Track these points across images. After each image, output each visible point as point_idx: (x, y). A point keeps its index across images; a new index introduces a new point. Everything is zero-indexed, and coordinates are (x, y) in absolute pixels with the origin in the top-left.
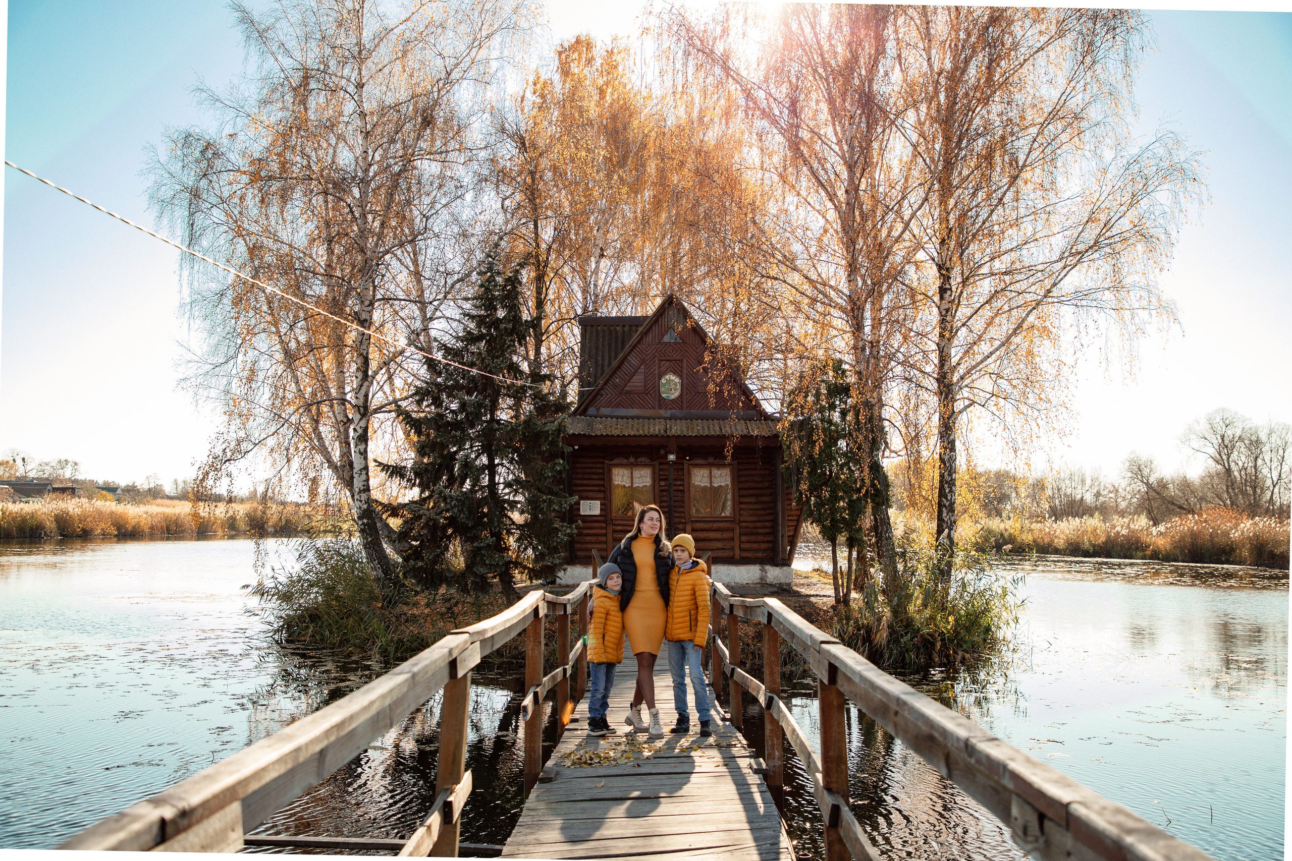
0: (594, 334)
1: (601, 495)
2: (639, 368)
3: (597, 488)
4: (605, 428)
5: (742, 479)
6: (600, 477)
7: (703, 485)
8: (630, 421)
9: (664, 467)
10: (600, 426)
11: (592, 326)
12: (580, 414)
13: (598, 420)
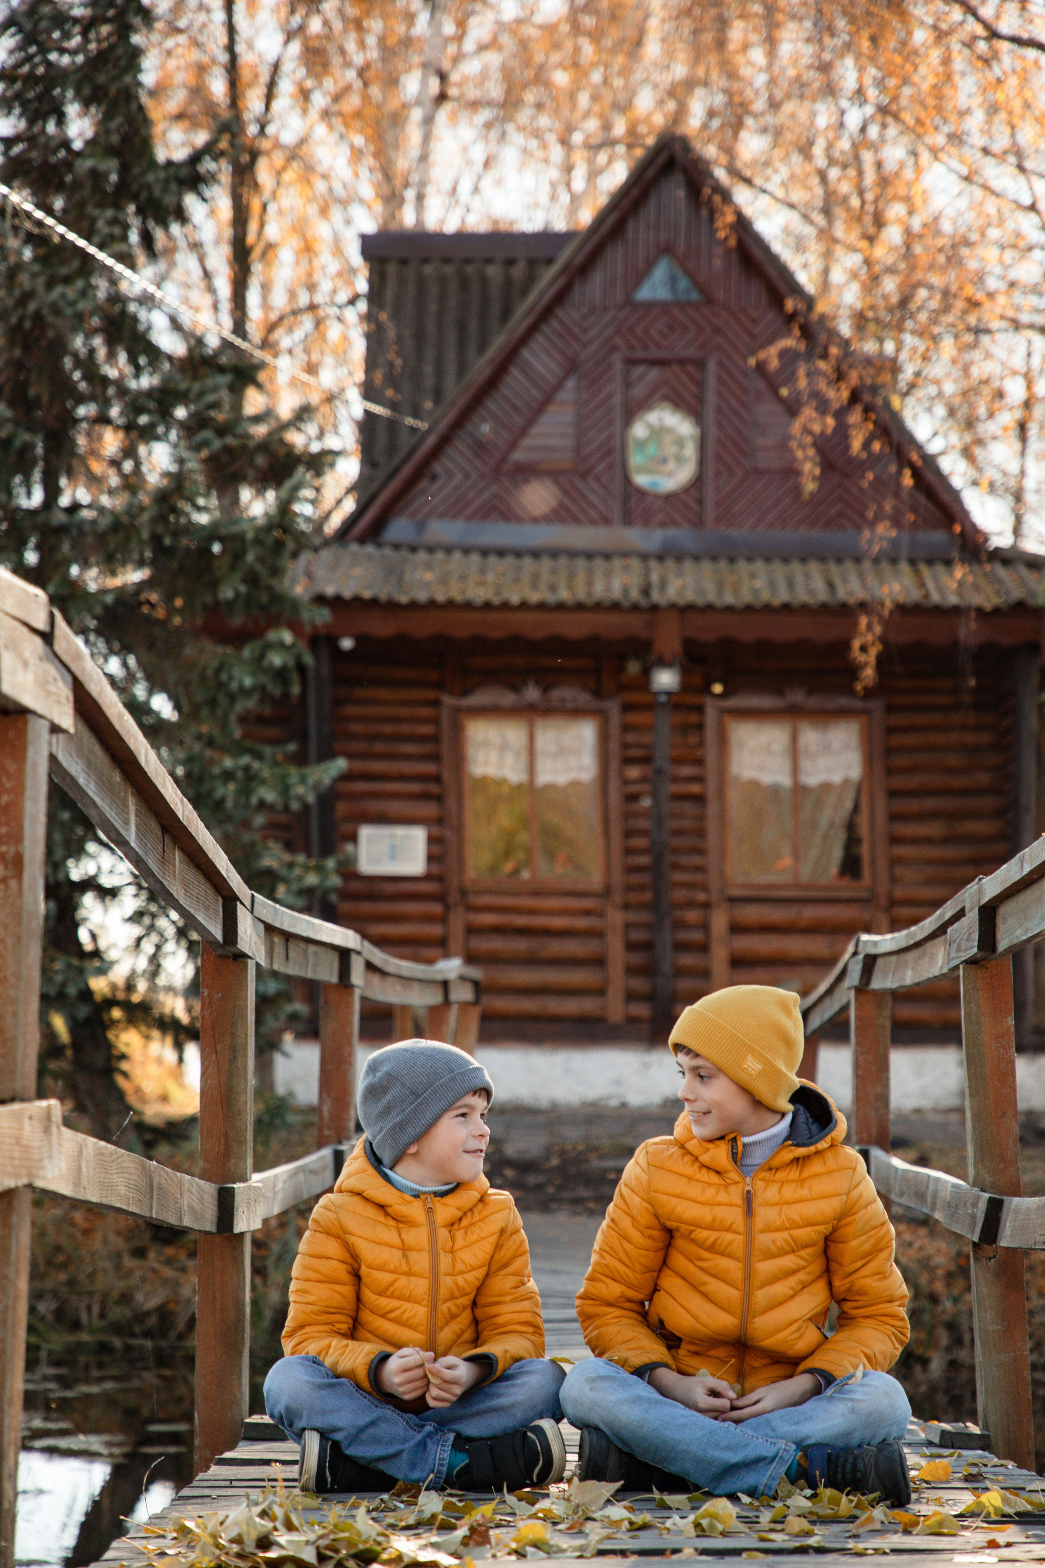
0: (411, 289)
1: (429, 809)
2: (558, 386)
3: (415, 787)
4: (444, 580)
5: (902, 760)
6: (427, 748)
7: (767, 779)
8: (528, 563)
9: (637, 718)
10: (429, 576)
11: (404, 262)
12: (362, 540)
13: (422, 555)
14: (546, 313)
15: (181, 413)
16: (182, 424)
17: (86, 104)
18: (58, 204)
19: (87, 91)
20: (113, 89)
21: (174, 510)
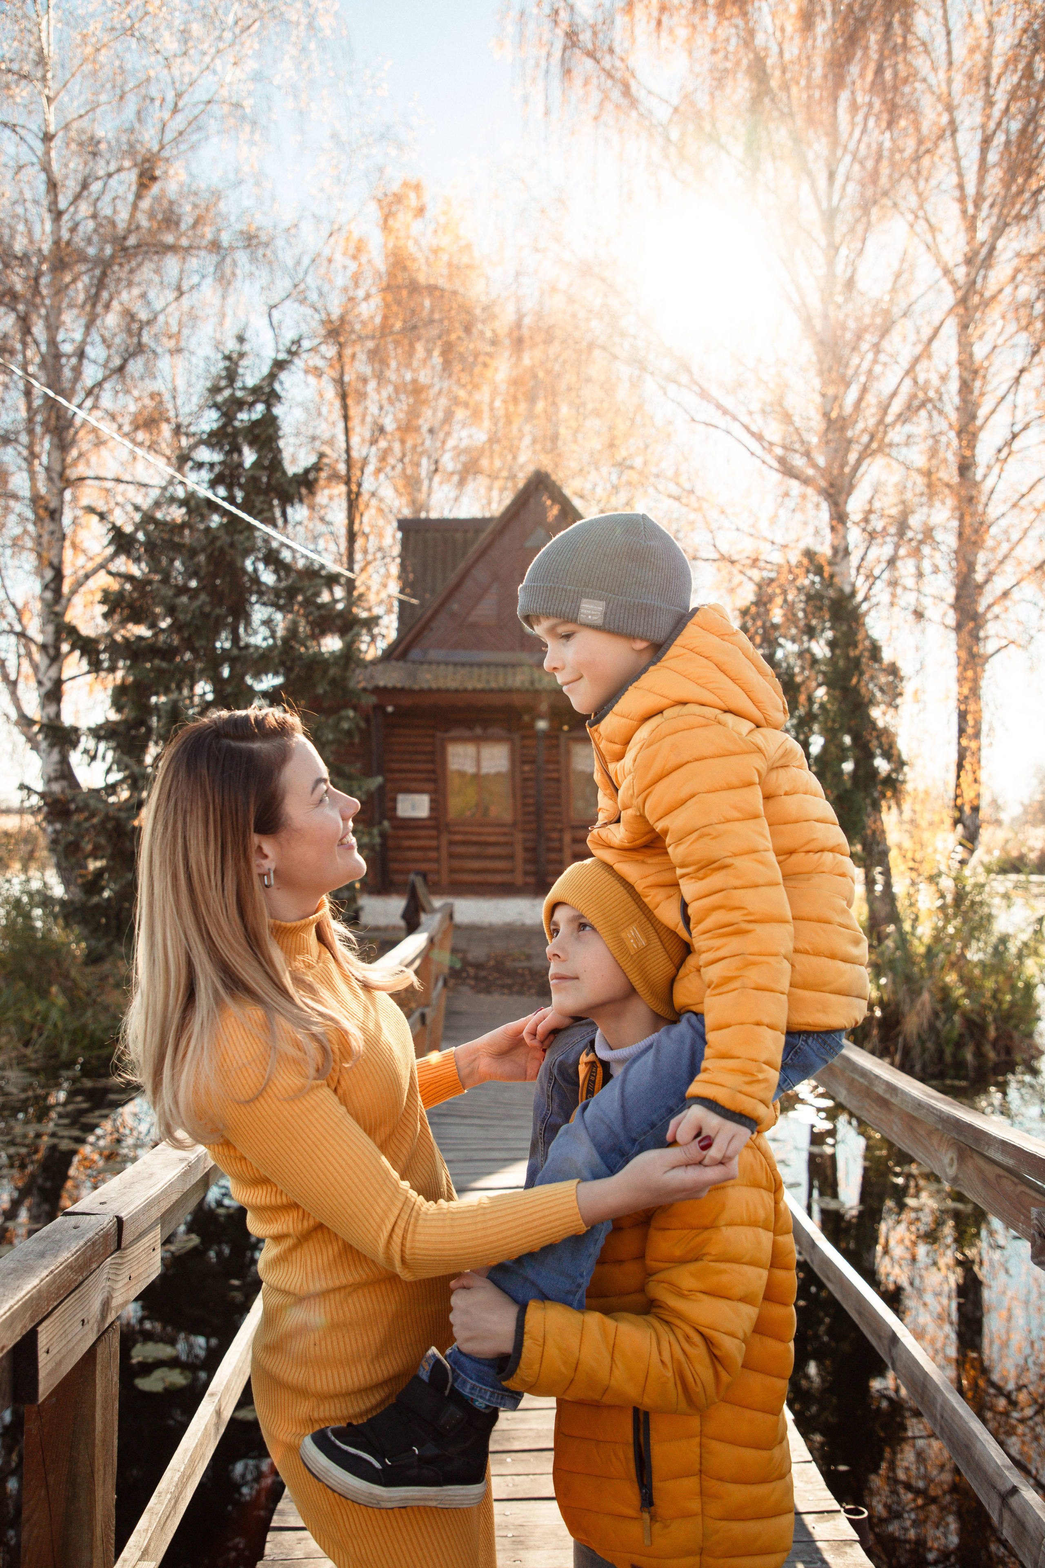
0: (421, 543)
1: (431, 786)
2: (489, 587)
3: (424, 775)
4: (436, 678)
6: (430, 757)
8: (476, 670)
9: (528, 742)
10: (428, 676)
11: (417, 531)
12: (398, 659)
13: (426, 667)
14: (483, 553)
15: (300, 598)
16: (301, 604)
17: (251, 444)
18: (239, 495)
19: (250, 437)
20: (263, 436)
21: (292, 648)
